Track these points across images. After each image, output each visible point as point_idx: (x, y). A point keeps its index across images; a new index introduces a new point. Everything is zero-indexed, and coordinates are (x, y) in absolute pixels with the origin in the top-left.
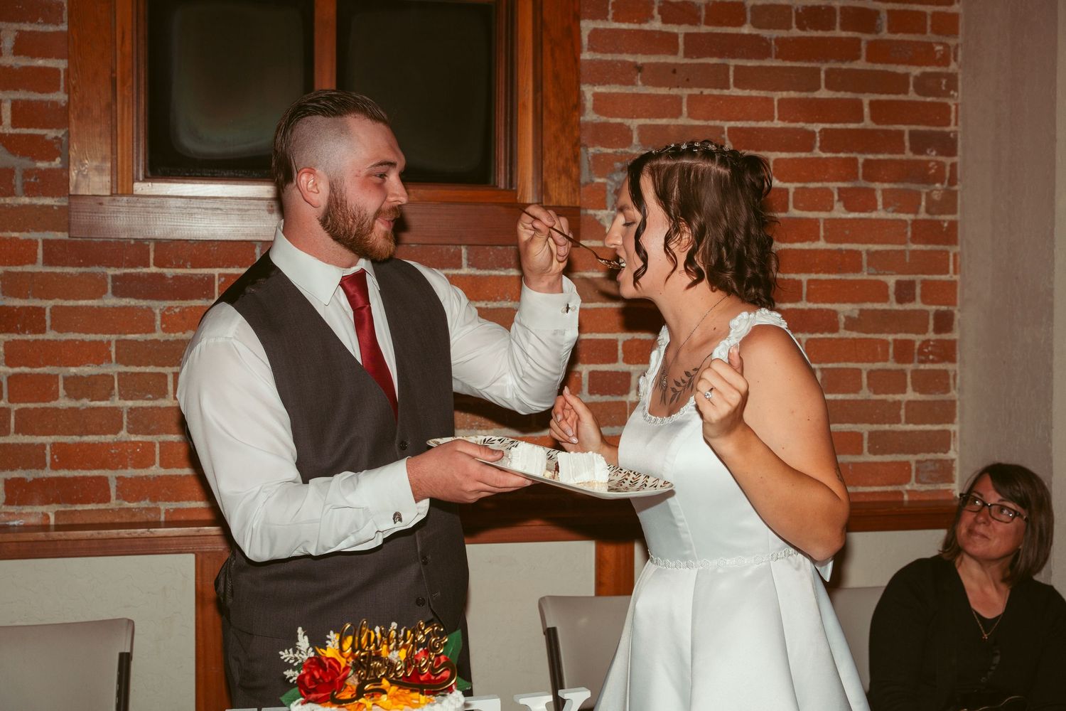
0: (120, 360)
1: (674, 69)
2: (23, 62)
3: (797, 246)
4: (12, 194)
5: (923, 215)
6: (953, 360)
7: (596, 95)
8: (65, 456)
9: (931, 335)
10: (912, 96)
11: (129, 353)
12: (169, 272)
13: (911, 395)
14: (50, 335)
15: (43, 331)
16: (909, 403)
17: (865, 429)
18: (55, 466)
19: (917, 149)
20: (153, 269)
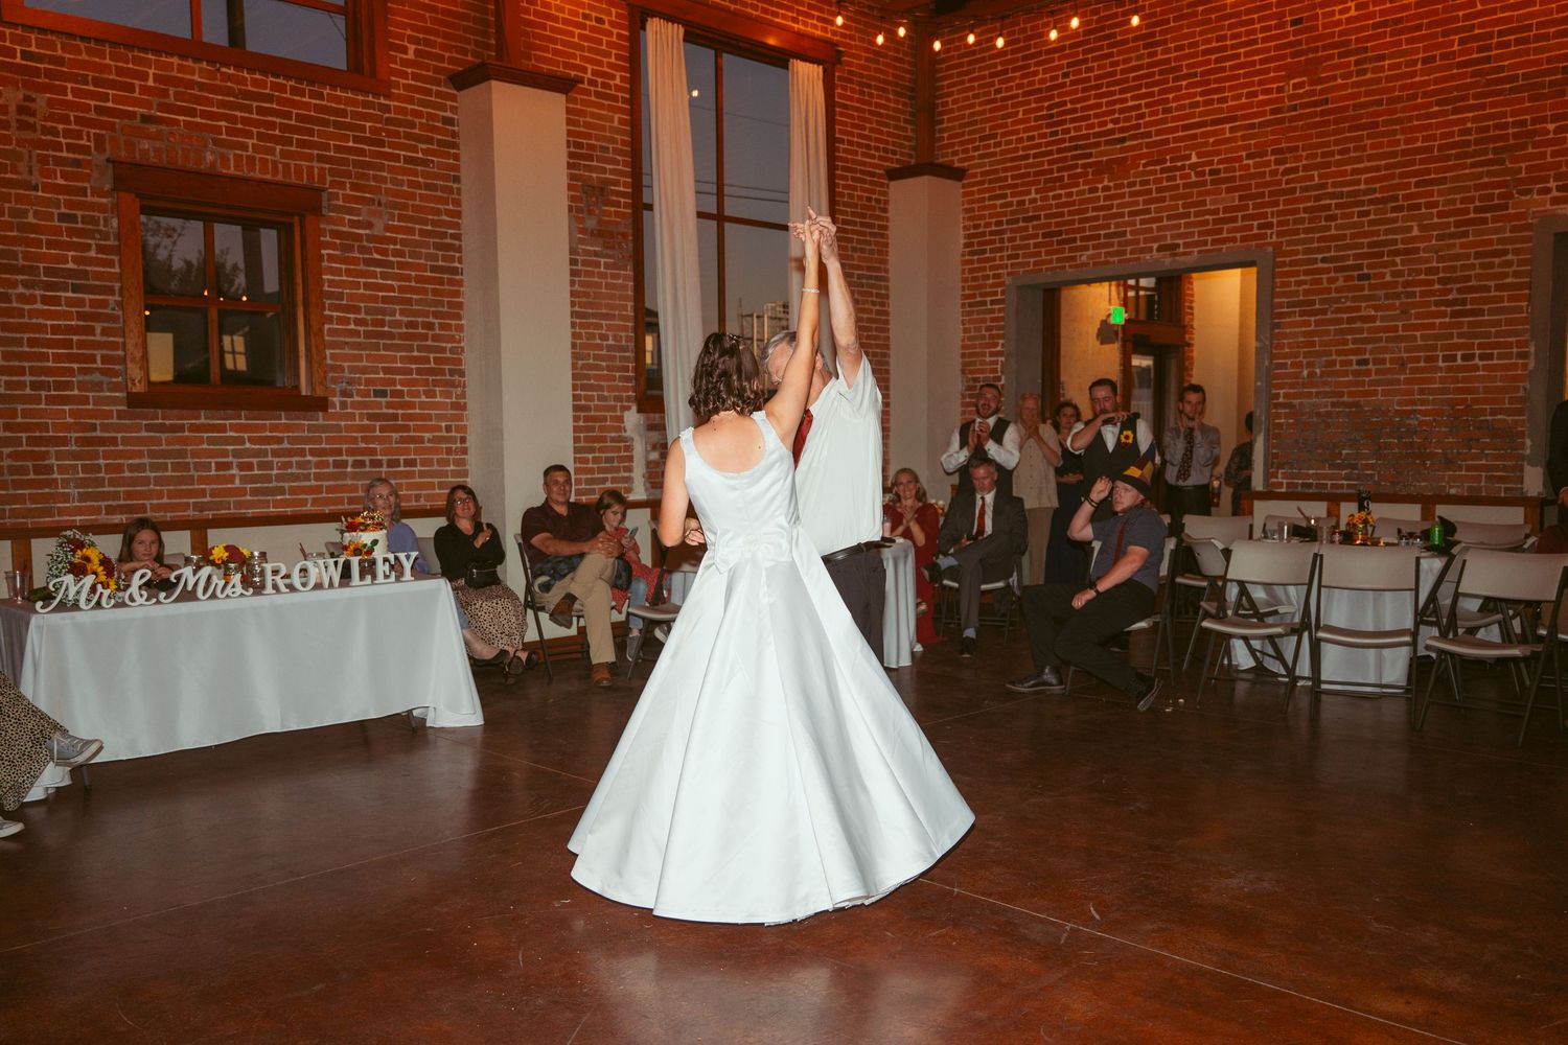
0: (149, 457)
1: (360, 344)
2: (105, 339)
3: (409, 411)
4: (102, 391)
5: (454, 400)
6: (466, 453)
7: (331, 354)
8: (129, 495)
9: (459, 445)
10: (448, 355)
11: (152, 454)
12: (167, 422)
13: (452, 467)
14: (121, 448)
15: (117, 446)
16: (452, 471)
17: (436, 480)
18: (124, 500)
19: (451, 375)
20: (160, 421)
